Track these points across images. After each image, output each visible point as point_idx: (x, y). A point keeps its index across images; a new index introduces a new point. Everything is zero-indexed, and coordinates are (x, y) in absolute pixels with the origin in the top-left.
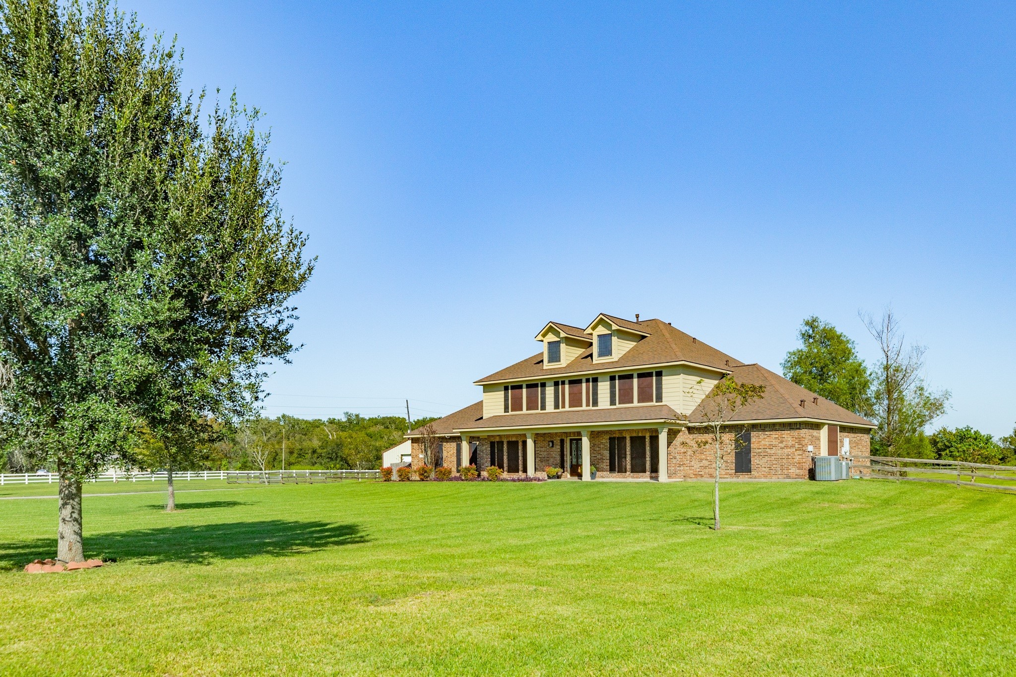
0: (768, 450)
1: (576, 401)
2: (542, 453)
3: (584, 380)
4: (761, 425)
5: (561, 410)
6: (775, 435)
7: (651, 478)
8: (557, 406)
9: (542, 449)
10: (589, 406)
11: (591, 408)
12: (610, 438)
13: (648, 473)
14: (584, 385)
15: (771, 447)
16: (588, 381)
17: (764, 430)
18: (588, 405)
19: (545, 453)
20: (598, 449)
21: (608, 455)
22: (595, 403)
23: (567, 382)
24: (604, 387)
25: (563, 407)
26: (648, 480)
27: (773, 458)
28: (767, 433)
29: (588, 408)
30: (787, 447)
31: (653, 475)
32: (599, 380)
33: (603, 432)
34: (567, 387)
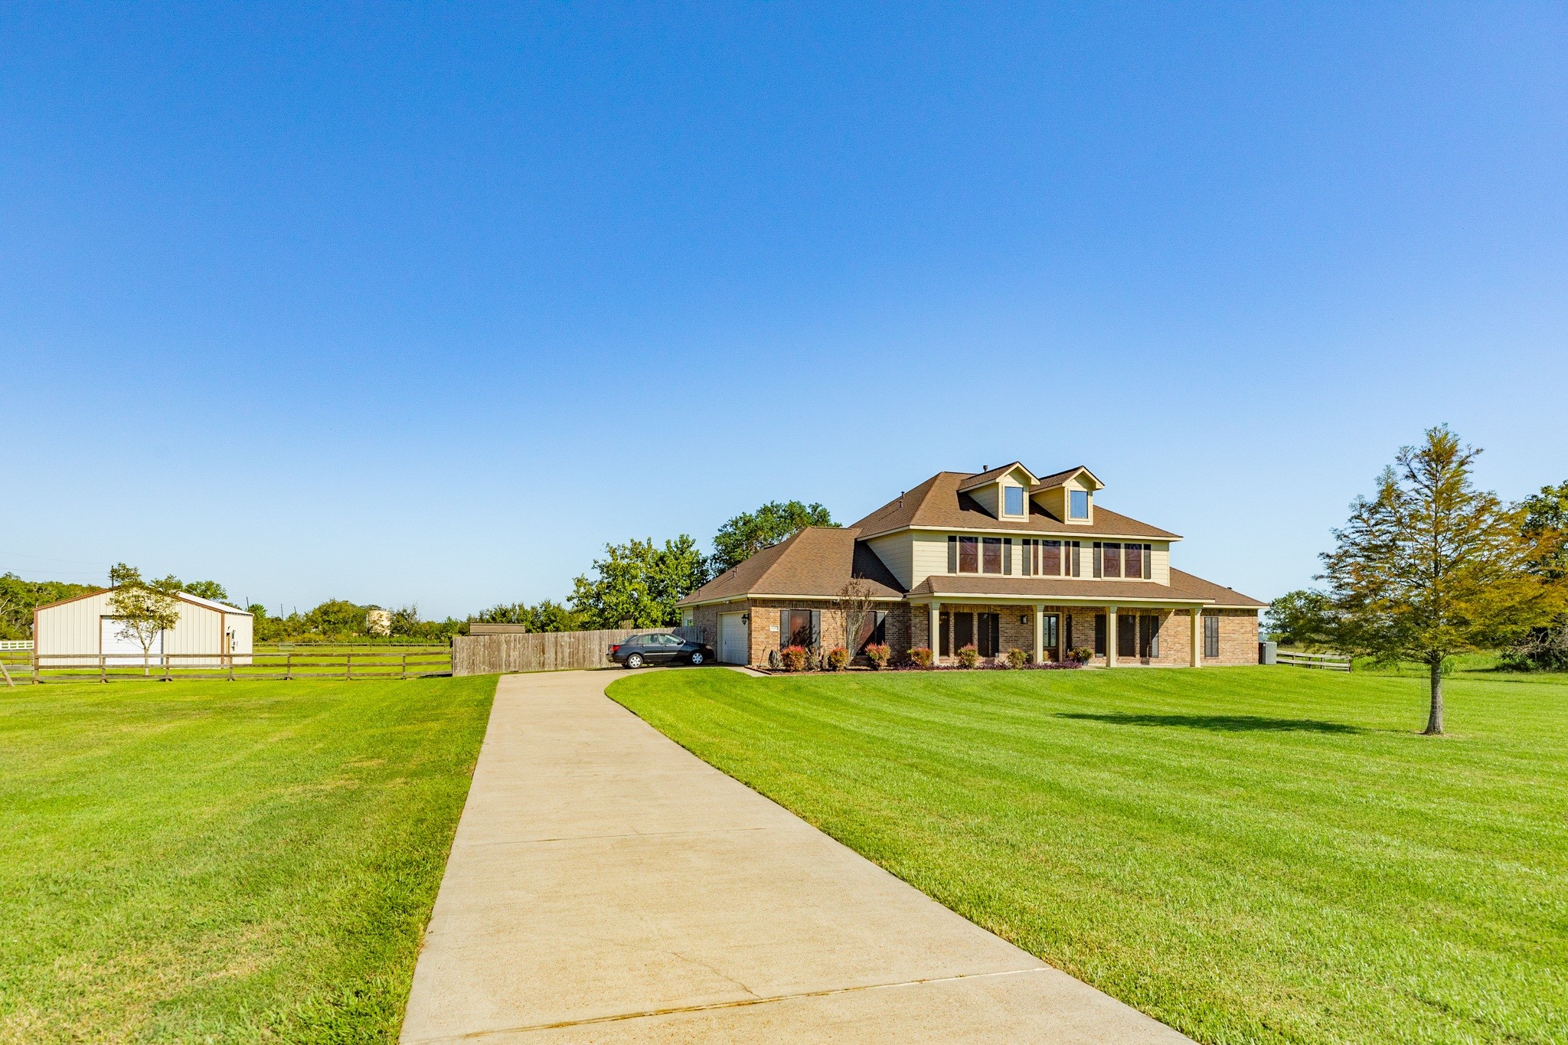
0: (1232, 635)
1: (1052, 567)
2: (1008, 631)
3: (1063, 543)
4: (1226, 610)
5: (1033, 576)
6: (1237, 619)
7: (1142, 663)
8: (1026, 571)
9: (1008, 626)
10: (1069, 575)
11: (1071, 578)
12: (1096, 616)
13: (1138, 656)
14: (1063, 549)
15: (1234, 632)
16: (1067, 544)
17: (1228, 615)
18: (1067, 573)
19: (1013, 631)
20: (1081, 628)
21: (1094, 636)
22: (1077, 574)
23: (1040, 542)
24: (1086, 554)
25: (1036, 572)
26: (1138, 665)
27: (1236, 642)
28: (1231, 618)
29: (1068, 578)
30: (1246, 632)
31: (1144, 659)
32: (1081, 544)
33: (1088, 608)
34: (1040, 548)
